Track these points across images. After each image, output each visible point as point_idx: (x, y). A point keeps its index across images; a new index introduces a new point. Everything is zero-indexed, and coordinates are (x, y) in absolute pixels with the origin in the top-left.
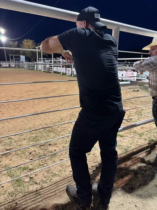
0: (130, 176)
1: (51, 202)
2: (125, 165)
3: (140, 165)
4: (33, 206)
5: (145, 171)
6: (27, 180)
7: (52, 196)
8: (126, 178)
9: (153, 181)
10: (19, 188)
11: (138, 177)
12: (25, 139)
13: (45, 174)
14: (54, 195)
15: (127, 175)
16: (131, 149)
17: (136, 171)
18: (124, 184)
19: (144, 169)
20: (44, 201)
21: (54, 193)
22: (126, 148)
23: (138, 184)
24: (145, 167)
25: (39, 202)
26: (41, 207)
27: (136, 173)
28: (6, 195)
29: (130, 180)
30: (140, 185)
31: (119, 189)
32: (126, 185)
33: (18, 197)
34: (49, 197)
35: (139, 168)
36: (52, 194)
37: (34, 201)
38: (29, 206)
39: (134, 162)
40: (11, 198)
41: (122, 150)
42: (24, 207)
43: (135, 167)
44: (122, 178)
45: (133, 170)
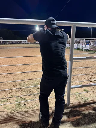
0: (80, 117)
1: (29, 119)
2: (80, 109)
3: (90, 111)
4: (20, 118)
5: (93, 116)
6: (22, 105)
7: (31, 116)
8: (77, 117)
9: (95, 124)
10: (17, 108)
11: (85, 119)
12: (31, 84)
13: (33, 104)
14: (32, 116)
15: (78, 115)
16: (89, 100)
17: (86, 114)
18: (74, 120)
19: (93, 114)
20: (26, 118)
21: (32, 115)
22: (86, 99)
23: (83, 123)
24: (94, 113)
25: (24, 117)
26: (23, 120)
27: (85, 115)
28: (11, 110)
29: (79, 119)
30: (84, 124)
31: (69, 122)
32: (75, 121)
33: (15, 112)
34: (29, 116)
35: (89, 113)
36: (31, 115)
37: (21, 116)
38: (18, 118)
39: (87, 109)
40: (12, 112)
41: (82, 100)
42: (16, 117)
43: (87, 112)
44: (75, 116)
45: (84, 114)
